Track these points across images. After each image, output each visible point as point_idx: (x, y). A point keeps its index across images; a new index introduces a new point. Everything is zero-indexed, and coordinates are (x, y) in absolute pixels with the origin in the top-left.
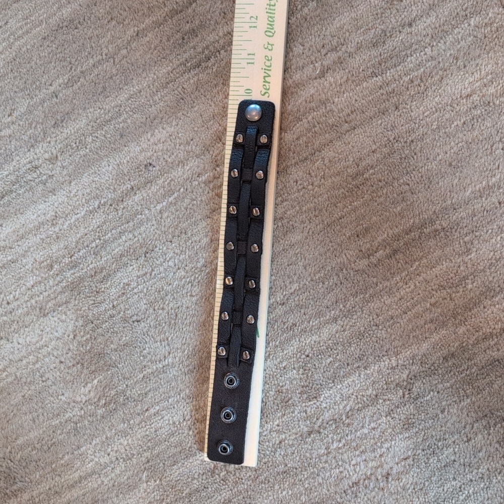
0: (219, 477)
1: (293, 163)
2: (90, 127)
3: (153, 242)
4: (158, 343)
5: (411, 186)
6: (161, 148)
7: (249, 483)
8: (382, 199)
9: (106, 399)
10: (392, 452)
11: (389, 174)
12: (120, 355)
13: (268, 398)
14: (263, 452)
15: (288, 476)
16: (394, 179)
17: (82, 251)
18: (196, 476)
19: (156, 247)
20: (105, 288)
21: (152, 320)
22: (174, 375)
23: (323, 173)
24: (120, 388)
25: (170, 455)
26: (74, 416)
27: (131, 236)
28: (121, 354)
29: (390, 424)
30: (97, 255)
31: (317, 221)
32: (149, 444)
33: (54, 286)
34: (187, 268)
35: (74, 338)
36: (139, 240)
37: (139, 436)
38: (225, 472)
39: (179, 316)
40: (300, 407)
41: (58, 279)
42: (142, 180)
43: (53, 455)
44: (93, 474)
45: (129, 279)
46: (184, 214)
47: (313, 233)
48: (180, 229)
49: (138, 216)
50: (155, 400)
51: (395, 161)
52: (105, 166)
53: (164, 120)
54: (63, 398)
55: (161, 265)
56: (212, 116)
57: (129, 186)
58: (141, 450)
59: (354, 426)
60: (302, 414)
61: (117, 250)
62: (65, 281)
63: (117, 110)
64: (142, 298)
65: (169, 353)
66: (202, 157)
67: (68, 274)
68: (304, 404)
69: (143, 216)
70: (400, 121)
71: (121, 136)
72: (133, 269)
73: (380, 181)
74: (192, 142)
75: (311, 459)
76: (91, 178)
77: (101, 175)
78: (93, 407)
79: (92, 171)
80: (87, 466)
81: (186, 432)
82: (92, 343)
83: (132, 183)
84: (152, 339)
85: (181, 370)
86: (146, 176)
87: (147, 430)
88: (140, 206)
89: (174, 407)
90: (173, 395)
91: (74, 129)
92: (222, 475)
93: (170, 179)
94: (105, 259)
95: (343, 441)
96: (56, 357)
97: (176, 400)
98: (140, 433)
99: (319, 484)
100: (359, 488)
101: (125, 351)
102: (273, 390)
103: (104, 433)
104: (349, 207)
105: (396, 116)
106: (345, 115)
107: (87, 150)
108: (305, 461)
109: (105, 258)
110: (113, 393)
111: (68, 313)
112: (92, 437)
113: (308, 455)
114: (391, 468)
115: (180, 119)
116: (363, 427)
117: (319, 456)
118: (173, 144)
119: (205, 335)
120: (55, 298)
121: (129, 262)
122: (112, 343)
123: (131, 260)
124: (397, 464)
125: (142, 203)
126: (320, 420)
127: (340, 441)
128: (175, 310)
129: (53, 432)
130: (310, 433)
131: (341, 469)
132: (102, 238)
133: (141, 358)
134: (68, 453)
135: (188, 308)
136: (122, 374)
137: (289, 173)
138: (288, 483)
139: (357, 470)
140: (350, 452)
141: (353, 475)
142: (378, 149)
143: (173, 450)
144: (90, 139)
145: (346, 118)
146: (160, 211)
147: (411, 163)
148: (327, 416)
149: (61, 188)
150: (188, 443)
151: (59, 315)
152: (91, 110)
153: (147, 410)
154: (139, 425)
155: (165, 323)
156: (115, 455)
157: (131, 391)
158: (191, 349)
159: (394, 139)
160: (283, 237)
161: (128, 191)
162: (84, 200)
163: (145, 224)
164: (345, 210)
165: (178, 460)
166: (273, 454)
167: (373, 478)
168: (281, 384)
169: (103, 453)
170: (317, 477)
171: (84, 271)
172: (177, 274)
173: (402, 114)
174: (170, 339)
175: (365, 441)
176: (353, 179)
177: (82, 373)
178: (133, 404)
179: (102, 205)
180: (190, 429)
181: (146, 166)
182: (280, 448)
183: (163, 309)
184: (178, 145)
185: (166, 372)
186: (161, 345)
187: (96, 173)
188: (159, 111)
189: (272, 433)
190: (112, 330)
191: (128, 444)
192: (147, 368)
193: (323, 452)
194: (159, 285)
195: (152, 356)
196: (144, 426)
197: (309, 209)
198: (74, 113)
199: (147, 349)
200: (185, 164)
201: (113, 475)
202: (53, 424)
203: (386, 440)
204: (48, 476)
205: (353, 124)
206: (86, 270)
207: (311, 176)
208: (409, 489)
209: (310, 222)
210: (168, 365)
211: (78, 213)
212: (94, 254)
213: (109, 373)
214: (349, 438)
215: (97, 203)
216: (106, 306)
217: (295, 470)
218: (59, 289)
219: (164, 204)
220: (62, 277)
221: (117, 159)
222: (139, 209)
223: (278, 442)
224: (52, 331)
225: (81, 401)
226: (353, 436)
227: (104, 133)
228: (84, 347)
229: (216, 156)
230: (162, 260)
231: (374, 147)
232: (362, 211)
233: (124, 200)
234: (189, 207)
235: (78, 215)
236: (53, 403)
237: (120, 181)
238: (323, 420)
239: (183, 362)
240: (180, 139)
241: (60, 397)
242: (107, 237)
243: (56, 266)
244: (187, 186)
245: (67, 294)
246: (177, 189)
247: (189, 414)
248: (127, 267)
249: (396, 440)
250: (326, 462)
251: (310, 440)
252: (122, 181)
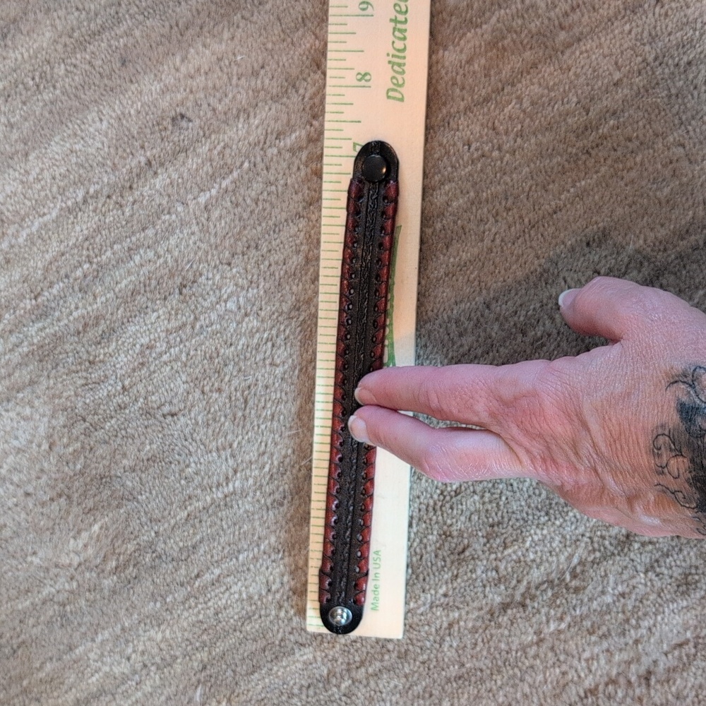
0: (339, 690)
1: (462, 108)
2: (59, 47)
3: (195, 266)
4: (214, 454)
5: (687, 148)
6: (201, 86)
7: (394, 699)
8: (633, 174)
9: (118, 560)
10: (657, 634)
11: (648, 126)
12: (140, 479)
13: (425, 548)
14: (419, 644)
15: (467, 683)
16: (657, 135)
17: (56, 287)
18: (296, 691)
19: (201, 275)
20: (105, 354)
21: (200, 413)
22: (246, 511)
23: (519, 127)
24: (145, 538)
25: (246, 654)
26: (58, 592)
27: (151, 254)
28: (143, 476)
29: (653, 586)
30: (86, 293)
31: (510, 219)
32: (205, 637)
33: (5, 354)
34: (263, 313)
35: (50, 447)
36: (166, 262)
37: (185, 624)
38: (350, 682)
39: (251, 403)
40: (485, 562)
41: (13, 339)
42: (169, 147)
43: (23, 663)
44: (101, 695)
45: (152, 337)
46: (252, 212)
47: (502, 241)
48: (245, 239)
49: (163, 218)
50: (212, 557)
51: (659, 100)
52: (94, 121)
53: (205, 29)
54: (36, 560)
55: (213, 308)
56: (300, 19)
57: (143, 160)
58: (189, 648)
59: (587, 591)
60: (489, 573)
61: (124, 282)
62: (26, 343)
63: (112, 12)
64: (177, 372)
65: (235, 472)
66: (285, 99)
67: (33, 330)
68: (493, 556)
69: (174, 217)
70: (667, 26)
71: (123, 63)
72: (159, 317)
73: (630, 140)
74: (262, 72)
75: (507, 653)
76: (68, 145)
77: (87, 139)
78: (94, 575)
79: (70, 132)
80: (90, 681)
81: (273, 613)
82: (85, 457)
83: (148, 154)
84: (202, 447)
85: (258, 501)
86: (176, 139)
87: (199, 612)
88: (167, 198)
89: (248, 569)
90: (246, 547)
91: (28, 51)
92: (343, 686)
93: (222, 144)
94: (101, 300)
95: (568, 619)
96: (18, 486)
97: (251, 556)
98: (187, 618)
99: (525, 696)
100: (597, 698)
101: (150, 470)
102: (435, 533)
103: (118, 620)
104: (572, 190)
105: (657, 16)
106: (560, 15)
107: (58, 92)
108: (498, 656)
109: (103, 299)
110: (131, 547)
111: (36, 403)
112: (97, 629)
113: (503, 646)
114: (655, 662)
115: (238, 27)
116: (603, 593)
117: (524, 649)
118: (225, 77)
119: (301, 436)
120: (9, 375)
121: (149, 304)
122: (124, 455)
123: (154, 301)
124: (666, 654)
125: (170, 191)
126: (525, 583)
127: (561, 619)
128: (243, 392)
129: (21, 622)
130: (505, 607)
131: (564, 668)
132: (95, 260)
133: (183, 482)
134: (51, 659)
135: (267, 387)
136: (146, 513)
137: (455, 126)
138: (466, 696)
139: (593, 669)
140: (579, 638)
141: (586, 676)
142: (625, 80)
143: (251, 647)
144: (61, 70)
145: (562, 19)
146: (206, 207)
147: (689, 105)
148: (536, 575)
149: (9, 166)
150: (278, 631)
151: (18, 409)
152: (62, 13)
153: (198, 576)
154: (183, 603)
155: (225, 416)
156: (140, 658)
157: (165, 543)
158: (276, 463)
159: (656, 59)
160: (445, 251)
161: (141, 169)
162: (55, 189)
163: (178, 231)
164: (563, 197)
165: (261, 663)
166: (438, 646)
167: (622, 680)
168: (449, 522)
169: (117, 657)
170: (521, 684)
171: (62, 324)
172: (244, 325)
173: (670, 13)
174: (235, 445)
175: (608, 617)
176: (578, 137)
177: (68, 513)
178: (171, 566)
179: (92, 197)
180: (281, 607)
181: (173, 119)
182: (450, 635)
183: (219, 390)
184: (235, 78)
185: (232, 507)
186: (219, 457)
187: (75, 135)
188: (195, 13)
189: (434, 609)
190: (123, 432)
191: (164, 639)
192: (194, 501)
193: (530, 638)
194: (210, 345)
195: (203, 479)
196: (193, 604)
197: (495, 196)
198: (27, 20)
199: (193, 465)
200: (252, 114)
201: (139, 694)
202: (20, 607)
203: (645, 614)
204: (16, 701)
205: (576, 31)
206: (66, 321)
207: (497, 134)
208: (687, 696)
209: (497, 221)
210: (234, 493)
211: (44, 214)
212: (80, 291)
213: (122, 511)
214: (578, 612)
215: (81, 194)
216: (110, 388)
217: (479, 673)
218: (15, 358)
219: (214, 192)
220: (21, 336)
221: (116, 108)
222: (164, 202)
223: (445, 625)
224: (7, 437)
225: (70, 565)
226: (585, 609)
227: (88, 57)
228: (71, 464)
229: (311, 98)
230: (214, 299)
231: (617, 76)
232: (597, 197)
233: (135, 186)
234: (261, 198)
235: (46, 218)
236: (18, 570)
237: (125, 150)
238: (529, 583)
239: (261, 486)
240: (238, 65)
241: (29, 559)
242: (104, 257)
243: (7, 316)
244: (255, 157)
245: (32, 367)
246: (238, 164)
247: (278, 580)
248: (146, 314)
249: (664, 613)
250: (536, 656)
251: (505, 618)
252: (128, 150)
